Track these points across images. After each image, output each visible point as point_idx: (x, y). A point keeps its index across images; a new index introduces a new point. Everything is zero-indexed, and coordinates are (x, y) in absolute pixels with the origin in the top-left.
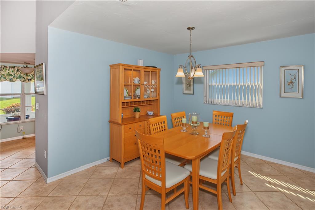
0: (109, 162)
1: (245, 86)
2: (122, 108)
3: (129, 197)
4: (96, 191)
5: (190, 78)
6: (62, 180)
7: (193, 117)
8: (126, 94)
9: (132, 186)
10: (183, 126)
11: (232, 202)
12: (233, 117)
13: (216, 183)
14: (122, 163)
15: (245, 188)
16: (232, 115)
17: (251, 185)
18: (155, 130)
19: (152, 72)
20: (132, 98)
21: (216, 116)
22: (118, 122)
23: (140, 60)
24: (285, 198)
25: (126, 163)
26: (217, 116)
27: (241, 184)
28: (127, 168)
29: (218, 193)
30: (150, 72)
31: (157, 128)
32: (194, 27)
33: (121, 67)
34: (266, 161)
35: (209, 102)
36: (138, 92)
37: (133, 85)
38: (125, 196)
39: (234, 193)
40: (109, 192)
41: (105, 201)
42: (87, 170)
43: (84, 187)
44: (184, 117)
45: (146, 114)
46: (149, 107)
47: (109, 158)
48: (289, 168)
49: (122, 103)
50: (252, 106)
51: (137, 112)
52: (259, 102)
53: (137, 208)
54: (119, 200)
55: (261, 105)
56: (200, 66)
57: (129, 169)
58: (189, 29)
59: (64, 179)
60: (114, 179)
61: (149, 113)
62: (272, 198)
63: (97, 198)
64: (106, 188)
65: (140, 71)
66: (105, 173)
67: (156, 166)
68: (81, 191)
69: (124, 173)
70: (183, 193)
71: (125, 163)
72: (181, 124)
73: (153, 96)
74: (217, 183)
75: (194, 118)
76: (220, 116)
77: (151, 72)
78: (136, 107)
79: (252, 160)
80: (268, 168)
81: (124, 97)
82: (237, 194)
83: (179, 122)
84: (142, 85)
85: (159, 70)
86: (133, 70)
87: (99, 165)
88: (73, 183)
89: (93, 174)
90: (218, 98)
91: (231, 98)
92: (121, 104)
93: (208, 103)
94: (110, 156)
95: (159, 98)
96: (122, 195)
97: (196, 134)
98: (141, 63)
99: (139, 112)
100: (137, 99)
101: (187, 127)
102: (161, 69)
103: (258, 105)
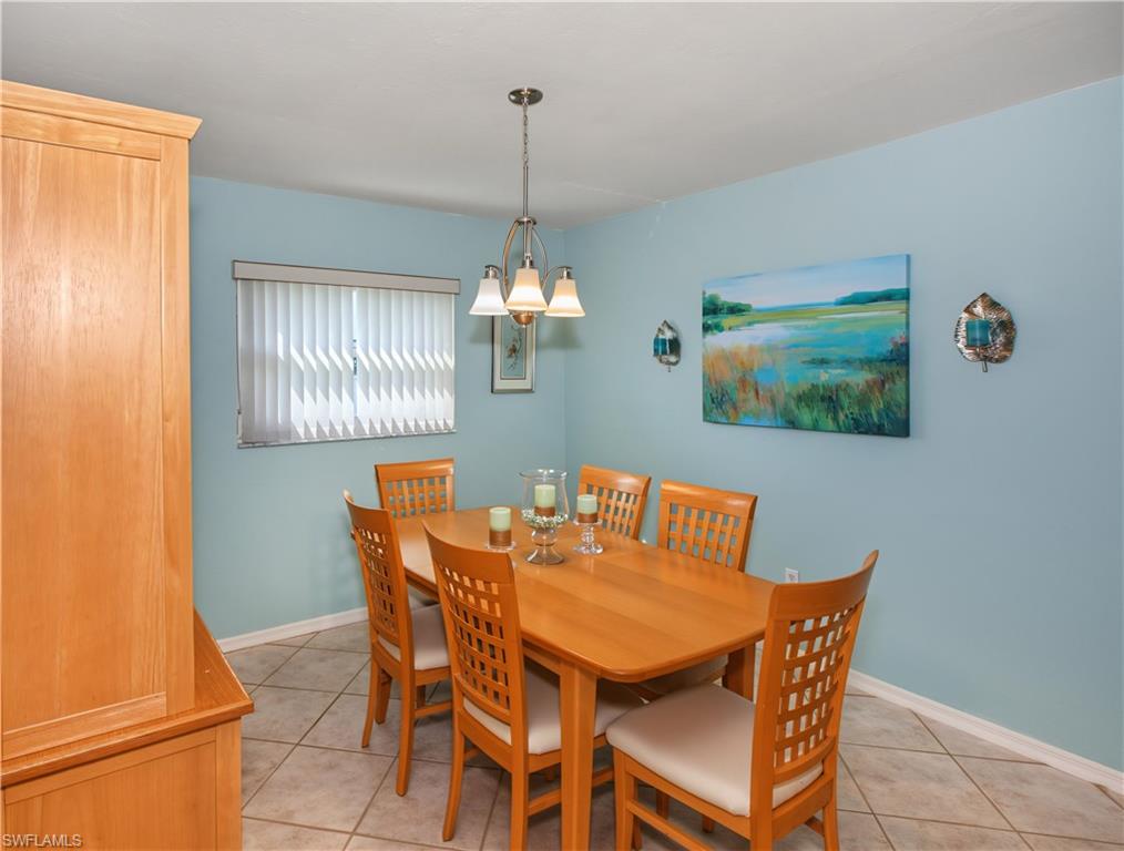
50: (428, 429)
58: (517, 97)
75: (545, 494)
103: (441, 423)
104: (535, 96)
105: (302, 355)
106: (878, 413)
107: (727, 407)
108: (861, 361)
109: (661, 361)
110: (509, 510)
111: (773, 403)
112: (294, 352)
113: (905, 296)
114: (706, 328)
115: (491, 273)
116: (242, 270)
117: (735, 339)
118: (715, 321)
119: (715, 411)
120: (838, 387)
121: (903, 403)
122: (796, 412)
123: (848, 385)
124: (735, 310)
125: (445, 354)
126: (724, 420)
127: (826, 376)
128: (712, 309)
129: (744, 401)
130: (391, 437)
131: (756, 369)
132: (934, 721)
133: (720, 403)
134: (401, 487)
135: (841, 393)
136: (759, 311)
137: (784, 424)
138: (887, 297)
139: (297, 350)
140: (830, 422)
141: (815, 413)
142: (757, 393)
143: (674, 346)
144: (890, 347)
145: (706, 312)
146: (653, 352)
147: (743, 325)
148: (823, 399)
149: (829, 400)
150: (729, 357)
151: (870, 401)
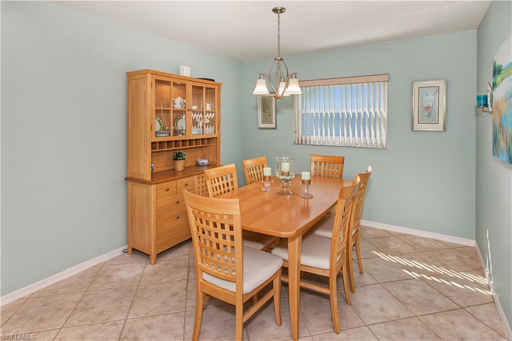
0: (127, 255)
1: (359, 114)
2: (152, 152)
3: (169, 317)
4: (101, 313)
5: (277, 96)
6: (26, 300)
7: (282, 164)
8: (159, 128)
9: (174, 295)
10: (264, 180)
11: (350, 305)
12: (343, 163)
13: (328, 276)
14: (153, 256)
15: (367, 279)
16: (341, 161)
17: (376, 273)
18: (217, 190)
19: (206, 88)
20: (170, 134)
21: (316, 162)
22: (145, 179)
23: (185, 67)
24: (428, 288)
25: (159, 255)
26: (318, 163)
27: (361, 273)
28: (161, 263)
29: (332, 292)
30: (202, 88)
31: (220, 186)
32: (284, 9)
33: (149, 76)
34: (392, 232)
35: (302, 141)
36: (181, 124)
37: (172, 112)
38: (162, 317)
39: (353, 289)
40: (129, 312)
41: (122, 332)
42: (82, 275)
43: (75, 309)
44: (264, 166)
45: (195, 164)
46: (200, 153)
47: (126, 247)
48: (426, 239)
49: (152, 143)
50: (370, 145)
51: (180, 160)
52: (381, 140)
53: (187, 336)
54: (149, 327)
55: (384, 143)
56: (296, 76)
57: (166, 265)
58: (275, 10)
59: (31, 296)
60: (138, 286)
61: (201, 162)
62: (410, 290)
63: (104, 327)
64: (122, 306)
65: (184, 85)
66: (120, 277)
67: (223, 255)
68: (69, 317)
69: (157, 273)
70: (272, 299)
71: (157, 255)
72: (262, 178)
73: (209, 132)
74: (330, 275)
75: (286, 167)
76: (323, 164)
77: (204, 88)
78: (178, 152)
79: (372, 232)
80: (397, 243)
81: (156, 133)
82: (357, 290)
83: (259, 174)
84: (189, 110)
85: (219, 85)
86: (172, 83)
87: (105, 262)
88: (51, 304)
89: (94, 281)
90: (317, 134)
91: (337, 135)
92: (150, 146)
93: (300, 142)
94: (128, 243)
95: (219, 135)
96: (155, 316)
97: (288, 193)
98: (186, 72)
99: (182, 159)
100: (180, 137)
101: (272, 182)
102: (222, 84)
103: (379, 143)
104: (282, 10)
107: (497, 144)
109: (483, 111)
111: (506, 144)
118: (495, 79)
119: (495, 148)
124: (499, 70)
126: (496, 155)
128: (495, 71)
131: (503, 115)
136: (504, 69)
137: (509, 160)
142: (503, 134)
147: (501, 82)
150: (498, 107)
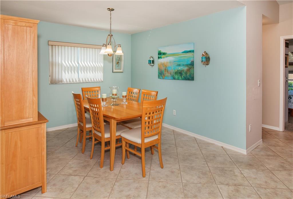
35: (56, 82)
50: (97, 81)
103: (100, 80)
104: (113, 10)
105: (65, 63)
106: (189, 76)
107: (162, 75)
108: (186, 65)
109: (150, 65)
110: (106, 94)
111: (171, 74)
112: (63, 62)
113: (193, 51)
114: (159, 58)
115: (104, 46)
116: (50, 43)
117: (164, 60)
118: (160, 56)
119: (160, 76)
120: (182, 70)
121: (193, 73)
122: (175, 76)
123: (183, 70)
124: (164, 54)
125: (101, 63)
126: (162, 78)
127: (180, 68)
128: (160, 53)
129: (166, 74)
130: (87, 82)
131: (168, 67)
132: (198, 139)
133: (161, 74)
134: (88, 93)
135: (182, 72)
136: (168, 54)
137: (173, 79)
138: (190, 52)
139: (64, 61)
140: (181, 78)
141: (178, 76)
142: (168, 72)
143: (153, 62)
144: (191, 62)
145: (159, 54)
146: (148, 63)
147: (165, 57)
148: (179, 73)
149: (180, 73)
150: (163, 64)
151: (187, 73)
